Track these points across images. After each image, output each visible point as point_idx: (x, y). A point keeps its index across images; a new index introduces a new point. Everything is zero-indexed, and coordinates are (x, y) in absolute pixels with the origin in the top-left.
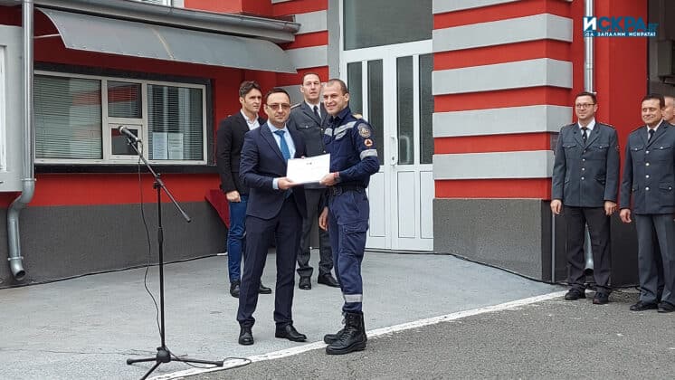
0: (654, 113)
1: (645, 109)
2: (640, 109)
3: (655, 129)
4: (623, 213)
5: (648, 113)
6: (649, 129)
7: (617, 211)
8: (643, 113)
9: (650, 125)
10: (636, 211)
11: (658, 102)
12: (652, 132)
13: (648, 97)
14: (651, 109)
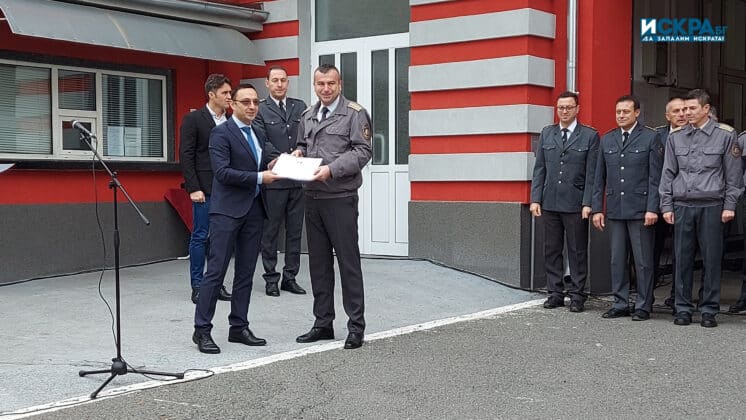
0: (628, 115)
1: (619, 111)
2: (614, 111)
3: (630, 132)
4: (597, 217)
5: (621, 115)
6: (623, 131)
7: (591, 214)
8: (617, 116)
9: (624, 128)
10: (610, 216)
11: (632, 103)
12: (626, 134)
13: (622, 99)
14: (625, 111)
